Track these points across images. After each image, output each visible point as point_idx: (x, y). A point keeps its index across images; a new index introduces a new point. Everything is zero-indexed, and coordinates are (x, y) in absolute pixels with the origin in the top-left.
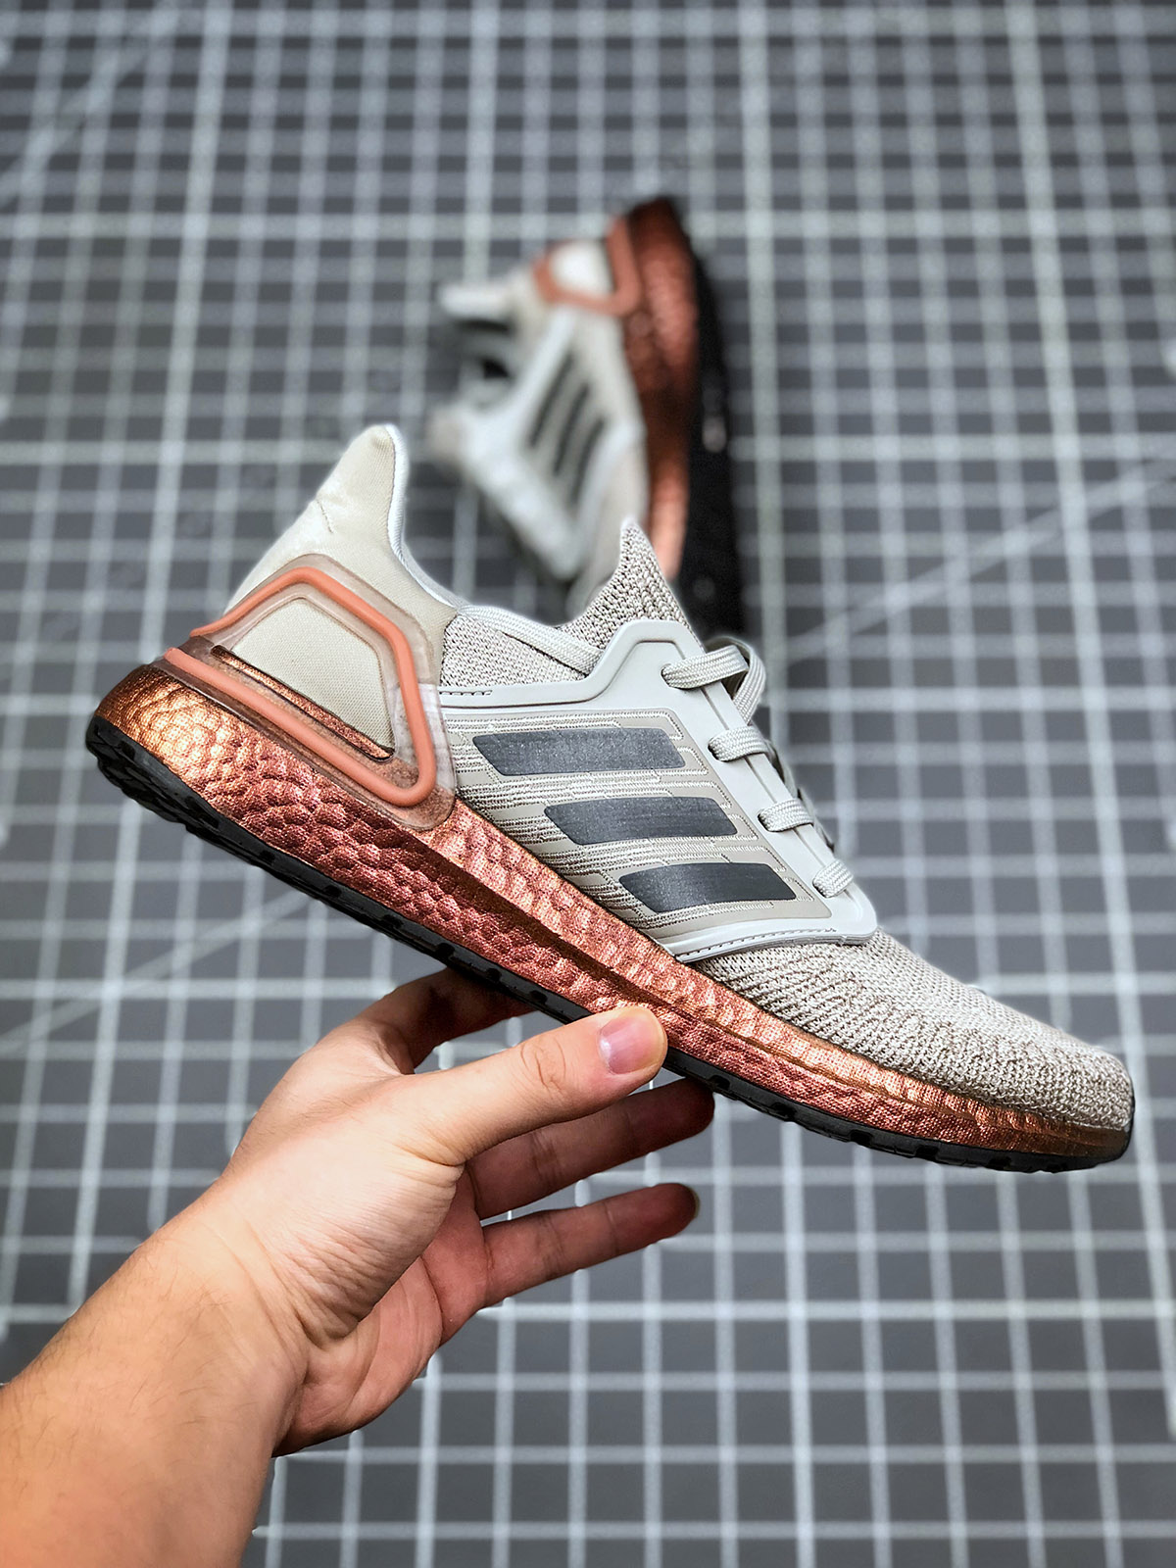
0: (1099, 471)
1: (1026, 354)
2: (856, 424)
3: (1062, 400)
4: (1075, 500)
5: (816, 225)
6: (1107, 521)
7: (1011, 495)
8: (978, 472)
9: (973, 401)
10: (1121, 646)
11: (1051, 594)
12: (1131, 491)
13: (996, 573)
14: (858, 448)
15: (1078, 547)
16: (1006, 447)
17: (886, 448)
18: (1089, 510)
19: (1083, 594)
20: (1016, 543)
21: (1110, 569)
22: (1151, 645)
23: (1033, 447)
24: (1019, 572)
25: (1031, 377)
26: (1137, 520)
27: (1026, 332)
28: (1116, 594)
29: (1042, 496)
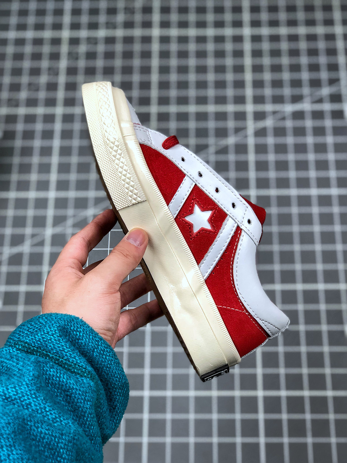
0: (259, 116)
1: (239, 77)
2: (183, 101)
3: (249, 92)
4: (251, 126)
5: (174, 32)
6: (261, 133)
7: (231, 124)
8: (221, 116)
9: (221, 92)
10: (263, 175)
11: (242, 158)
12: (269, 123)
13: (224, 150)
14: (183, 109)
15: (251, 141)
16: (231, 108)
17: (192, 109)
18: (255, 128)
19: (252, 157)
20: (231, 140)
21: (261, 149)
22: (272, 174)
23: (239, 108)
24: (232, 150)
25: (240, 84)
26: (270, 132)
27: (239, 69)
28: (262, 157)
29: (240, 124)
